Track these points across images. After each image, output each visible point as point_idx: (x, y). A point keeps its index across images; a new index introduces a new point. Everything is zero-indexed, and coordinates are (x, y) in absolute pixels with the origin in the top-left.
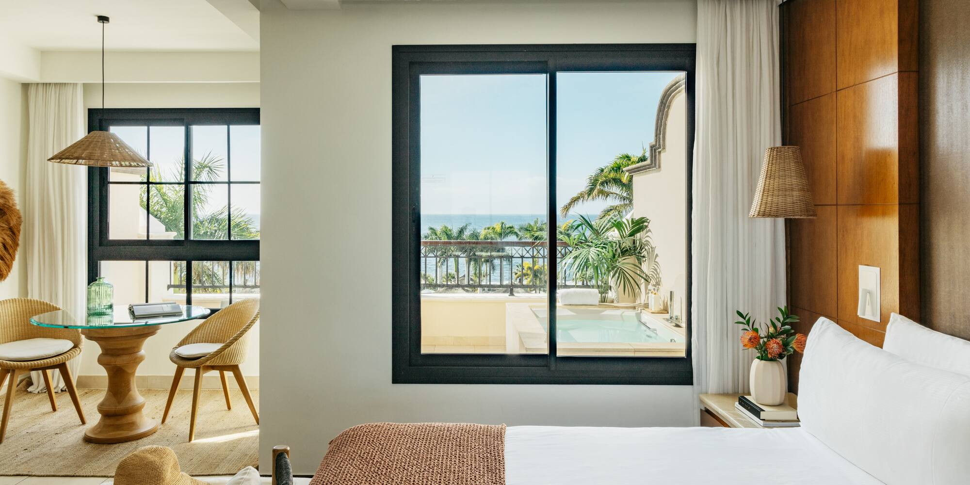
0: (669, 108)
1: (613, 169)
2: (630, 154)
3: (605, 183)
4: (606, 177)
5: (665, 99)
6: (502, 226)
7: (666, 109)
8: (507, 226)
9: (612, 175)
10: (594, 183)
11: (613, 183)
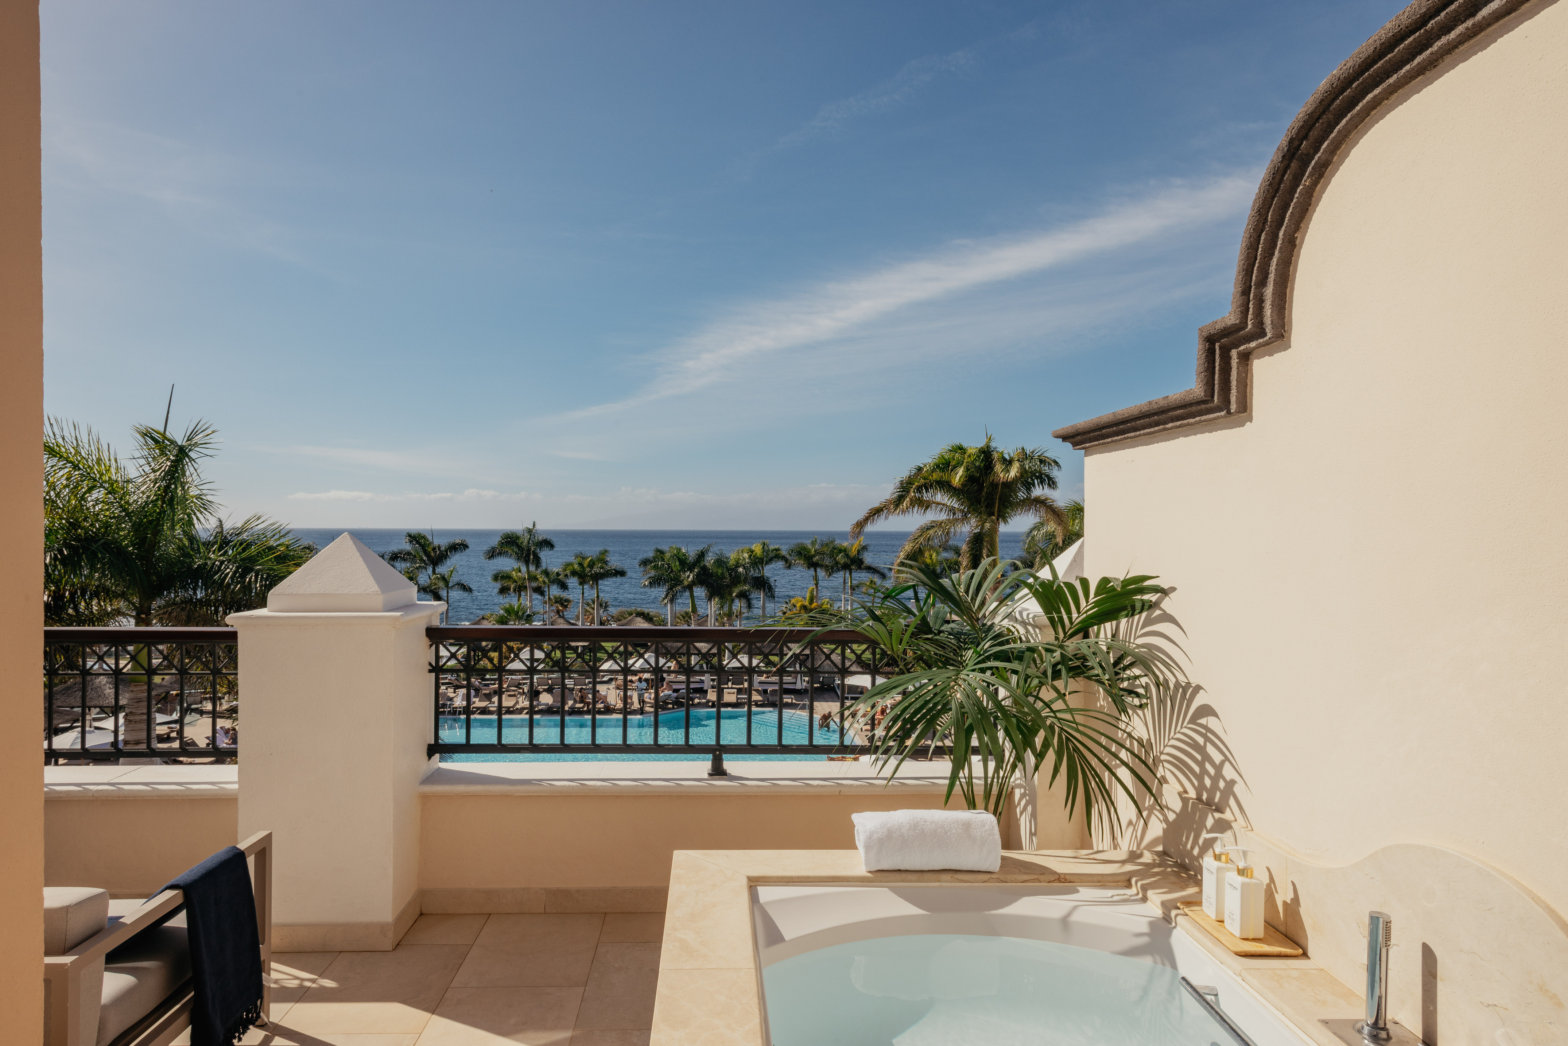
0: (1321, 176)
1: (938, 466)
2: (965, 445)
3: (927, 487)
4: (925, 479)
5: (1314, 134)
6: (763, 548)
7: (1306, 181)
8: (772, 547)
9: (935, 476)
10: (905, 488)
11: (936, 488)
